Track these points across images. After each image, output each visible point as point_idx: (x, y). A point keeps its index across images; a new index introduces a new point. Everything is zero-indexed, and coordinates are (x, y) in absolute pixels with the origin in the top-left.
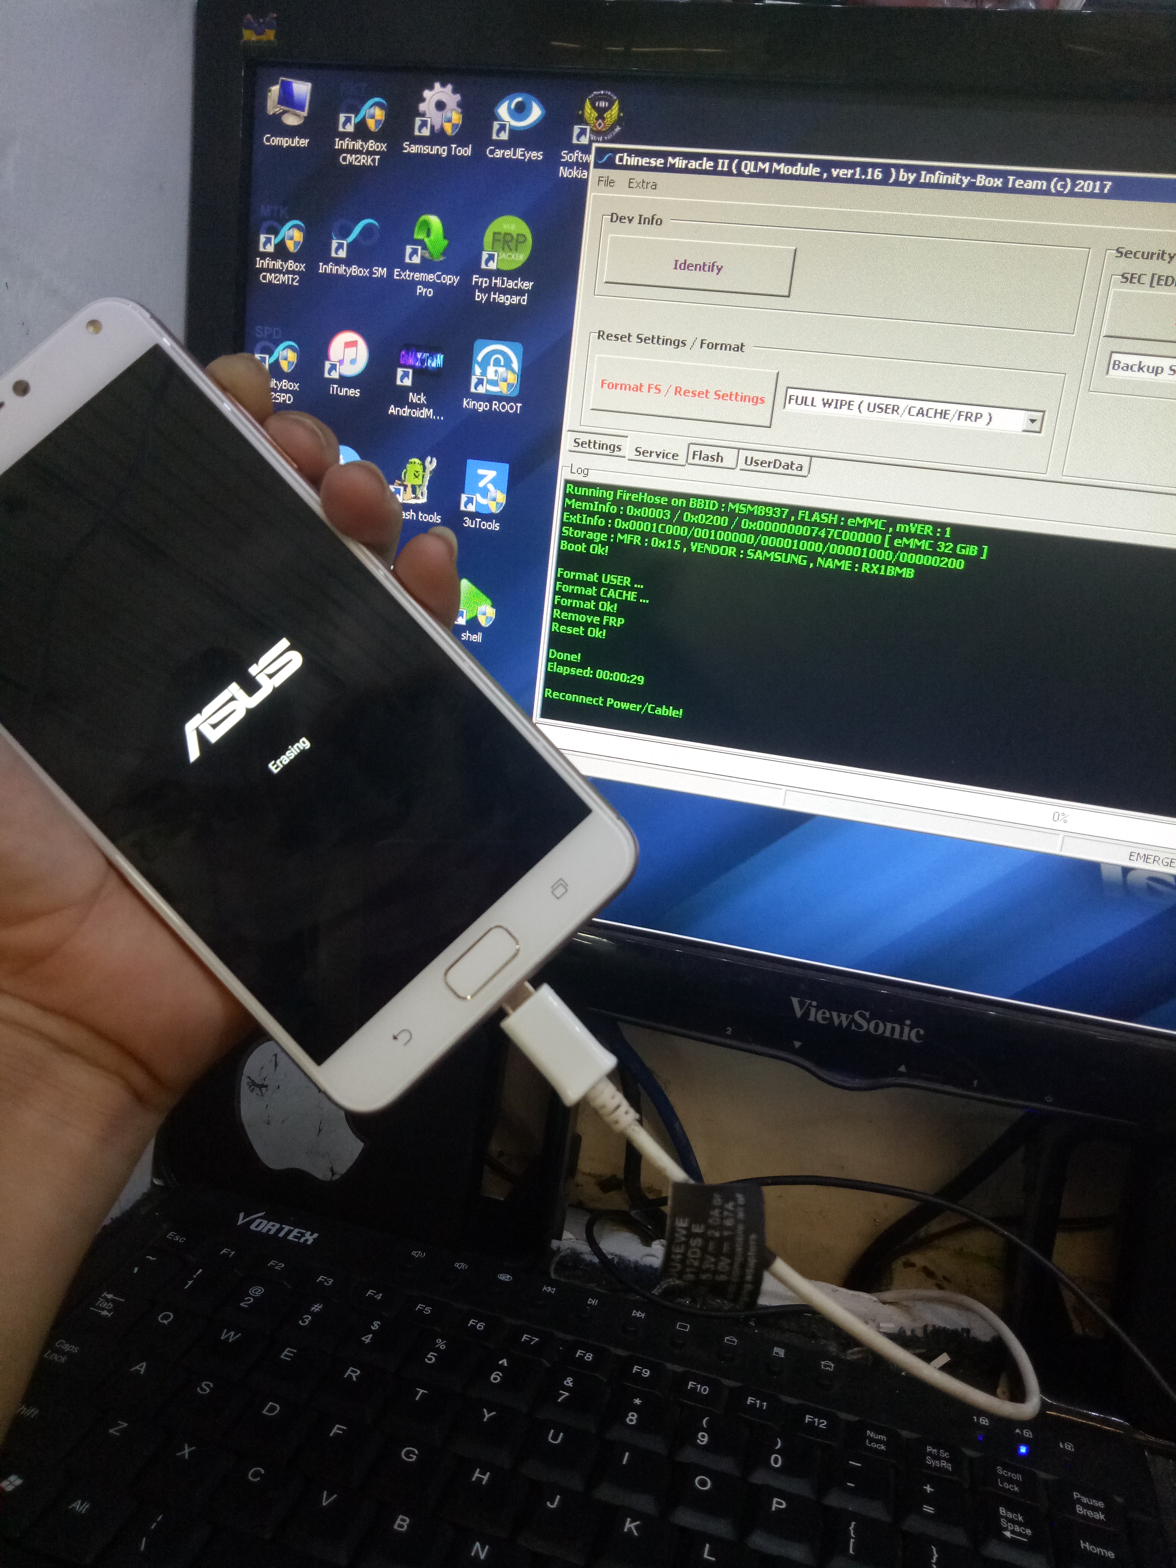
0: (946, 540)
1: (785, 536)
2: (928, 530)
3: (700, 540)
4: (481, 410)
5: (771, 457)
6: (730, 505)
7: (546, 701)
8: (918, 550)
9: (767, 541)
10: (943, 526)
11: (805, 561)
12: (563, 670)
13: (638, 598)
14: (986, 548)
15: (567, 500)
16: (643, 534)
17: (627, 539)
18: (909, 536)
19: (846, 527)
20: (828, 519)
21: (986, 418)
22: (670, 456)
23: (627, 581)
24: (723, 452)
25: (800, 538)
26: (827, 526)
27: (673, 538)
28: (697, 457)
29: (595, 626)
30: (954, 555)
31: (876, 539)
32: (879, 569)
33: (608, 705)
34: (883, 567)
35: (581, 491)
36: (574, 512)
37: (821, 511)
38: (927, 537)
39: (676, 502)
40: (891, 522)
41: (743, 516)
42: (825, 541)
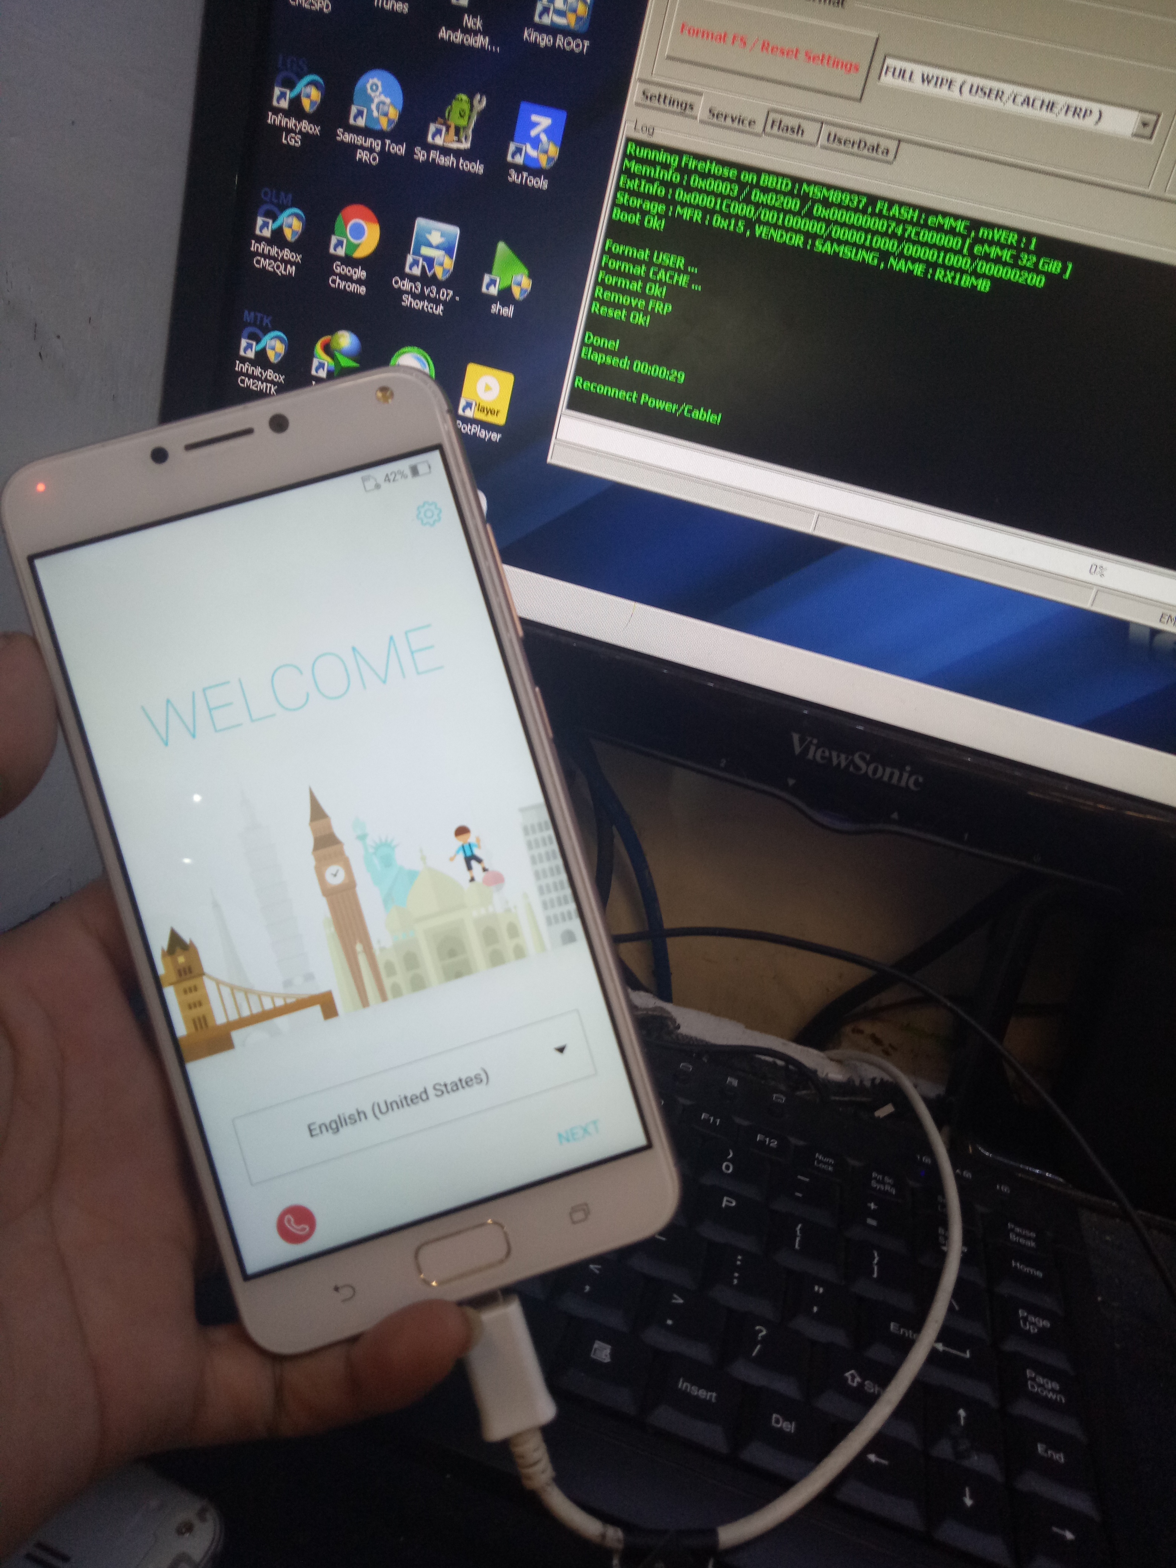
0: (1029, 252)
1: (859, 229)
2: (1013, 239)
3: (767, 224)
4: (542, 44)
5: (855, 136)
6: (805, 186)
7: (575, 391)
8: (998, 261)
9: (839, 233)
10: (1029, 235)
11: (876, 261)
12: (598, 358)
13: (689, 284)
14: (1070, 266)
15: (626, 161)
16: (705, 211)
17: (687, 213)
18: (991, 243)
19: (925, 226)
20: (908, 214)
21: (1096, 115)
22: (746, 122)
23: (680, 262)
24: (805, 125)
25: (875, 233)
26: (905, 222)
27: (737, 217)
28: (776, 128)
29: (639, 311)
30: (1035, 270)
31: (954, 243)
32: (954, 278)
33: (642, 402)
34: (958, 276)
35: (643, 153)
36: (632, 176)
37: (901, 204)
38: (1010, 247)
39: (747, 177)
40: (975, 224)
41: (815, 201)
42: (901, 239)
